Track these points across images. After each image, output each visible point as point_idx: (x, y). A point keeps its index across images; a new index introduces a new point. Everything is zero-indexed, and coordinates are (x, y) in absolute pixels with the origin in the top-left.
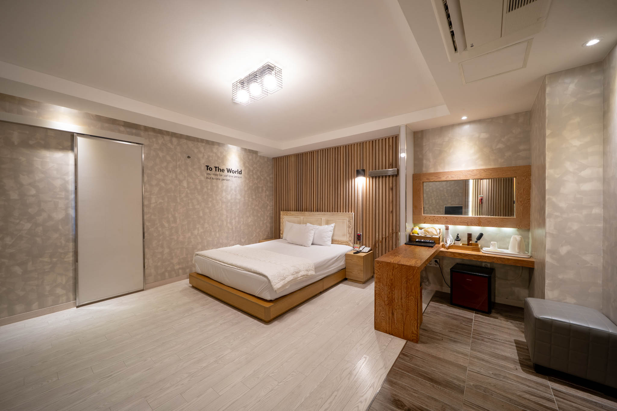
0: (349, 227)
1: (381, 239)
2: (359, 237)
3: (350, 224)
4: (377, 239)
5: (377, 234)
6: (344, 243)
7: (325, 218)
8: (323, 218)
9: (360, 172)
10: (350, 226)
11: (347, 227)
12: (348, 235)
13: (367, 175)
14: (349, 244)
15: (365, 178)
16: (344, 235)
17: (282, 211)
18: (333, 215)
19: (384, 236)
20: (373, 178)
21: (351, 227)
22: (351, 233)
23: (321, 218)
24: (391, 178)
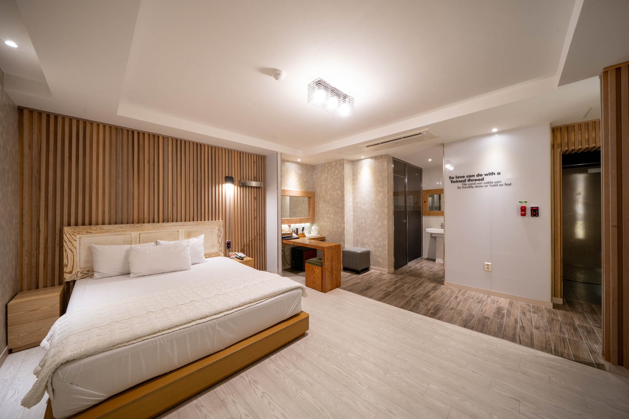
0: (219, 236)
1: (248, 243)
2: (229, 245)
3: (220, 233)
4: (245, 243)
5: (245, 239)
6: (213, 255)
7: (183, 230)
8: (180, 230)
9: (229, 179)
10: (221, 235)
11: (217, 237)
12: (218, 245)
13: (237, 182)
14: (219, 254)
15: (233, 185)
16: (213, 246)
17: (69, 225)
18: (197, 225)
19: (250, 240)
20: (240, 187)
21: (221, 237)
22: (222, 242)
23: (178, 230)
24: (255, 189)
